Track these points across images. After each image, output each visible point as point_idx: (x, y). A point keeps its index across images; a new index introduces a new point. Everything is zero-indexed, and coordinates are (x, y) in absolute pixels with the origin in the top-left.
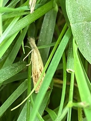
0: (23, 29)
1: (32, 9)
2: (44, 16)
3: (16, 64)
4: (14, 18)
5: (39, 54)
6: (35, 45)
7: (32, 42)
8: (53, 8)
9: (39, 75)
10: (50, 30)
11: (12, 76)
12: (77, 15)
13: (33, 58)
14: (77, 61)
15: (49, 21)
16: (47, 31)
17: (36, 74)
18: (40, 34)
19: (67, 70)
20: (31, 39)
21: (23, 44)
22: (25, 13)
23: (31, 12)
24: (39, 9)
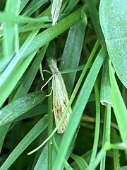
0: (40, 49)
1: (55, 20)
2: (68, 30)
3: (33, 94)
4: (31, 31)
5: (63, 82)
6: (57, 69)
7: (53, 64)
8: (81, 19)
9: (63, 109)
10: (77, 48)
11: (29, 109)
12: (113, 29)
13: (55, 87)
14: (115, 89)
15: (75, 37)
16: (73, 50)
17: (59, 108)
18: (64, 55)
19: (102, 102)
20: (52, 60)
21: (41, 67)
22: (46, 26)
23: (54, 24)
24: (63, 21)
